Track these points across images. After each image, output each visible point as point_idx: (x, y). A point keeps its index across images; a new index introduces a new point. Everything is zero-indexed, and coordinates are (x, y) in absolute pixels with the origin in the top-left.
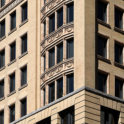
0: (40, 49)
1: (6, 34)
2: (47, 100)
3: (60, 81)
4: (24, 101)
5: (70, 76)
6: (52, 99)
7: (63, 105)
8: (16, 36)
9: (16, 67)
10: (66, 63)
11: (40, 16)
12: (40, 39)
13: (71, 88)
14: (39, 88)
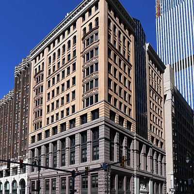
0: (82, 83)
1: (65, 77)
2: (85, 106)
3: (92, 97)
4: (73, 107)
5: (97, 95)
6: (87, 105)
7: (94, 108)
8: (70, 78)
9: (70, 91)
10: (95, 89)
11: (82, 68)
12: (82, 78)
13: (97, 101)
14: (81, 100)
